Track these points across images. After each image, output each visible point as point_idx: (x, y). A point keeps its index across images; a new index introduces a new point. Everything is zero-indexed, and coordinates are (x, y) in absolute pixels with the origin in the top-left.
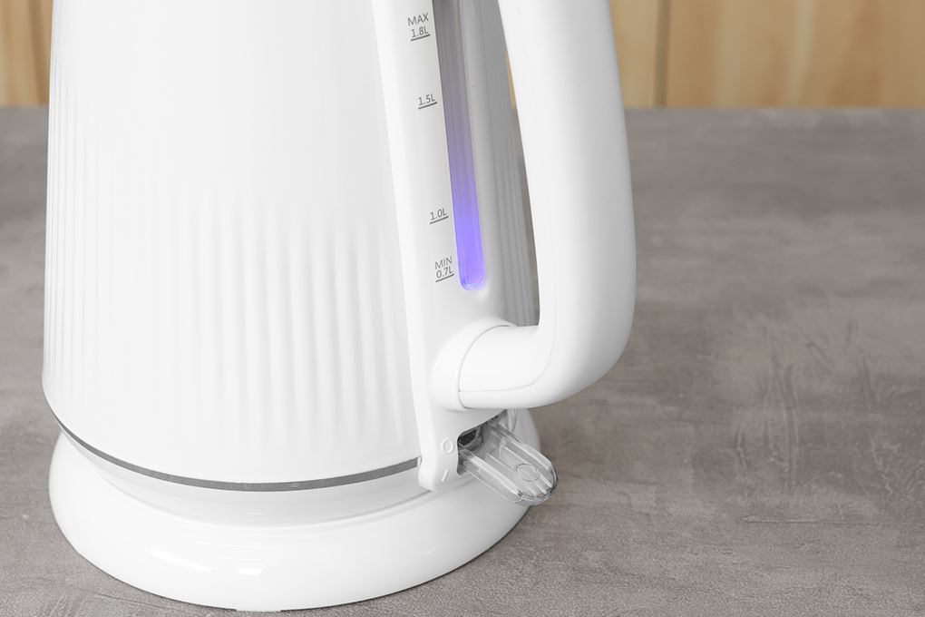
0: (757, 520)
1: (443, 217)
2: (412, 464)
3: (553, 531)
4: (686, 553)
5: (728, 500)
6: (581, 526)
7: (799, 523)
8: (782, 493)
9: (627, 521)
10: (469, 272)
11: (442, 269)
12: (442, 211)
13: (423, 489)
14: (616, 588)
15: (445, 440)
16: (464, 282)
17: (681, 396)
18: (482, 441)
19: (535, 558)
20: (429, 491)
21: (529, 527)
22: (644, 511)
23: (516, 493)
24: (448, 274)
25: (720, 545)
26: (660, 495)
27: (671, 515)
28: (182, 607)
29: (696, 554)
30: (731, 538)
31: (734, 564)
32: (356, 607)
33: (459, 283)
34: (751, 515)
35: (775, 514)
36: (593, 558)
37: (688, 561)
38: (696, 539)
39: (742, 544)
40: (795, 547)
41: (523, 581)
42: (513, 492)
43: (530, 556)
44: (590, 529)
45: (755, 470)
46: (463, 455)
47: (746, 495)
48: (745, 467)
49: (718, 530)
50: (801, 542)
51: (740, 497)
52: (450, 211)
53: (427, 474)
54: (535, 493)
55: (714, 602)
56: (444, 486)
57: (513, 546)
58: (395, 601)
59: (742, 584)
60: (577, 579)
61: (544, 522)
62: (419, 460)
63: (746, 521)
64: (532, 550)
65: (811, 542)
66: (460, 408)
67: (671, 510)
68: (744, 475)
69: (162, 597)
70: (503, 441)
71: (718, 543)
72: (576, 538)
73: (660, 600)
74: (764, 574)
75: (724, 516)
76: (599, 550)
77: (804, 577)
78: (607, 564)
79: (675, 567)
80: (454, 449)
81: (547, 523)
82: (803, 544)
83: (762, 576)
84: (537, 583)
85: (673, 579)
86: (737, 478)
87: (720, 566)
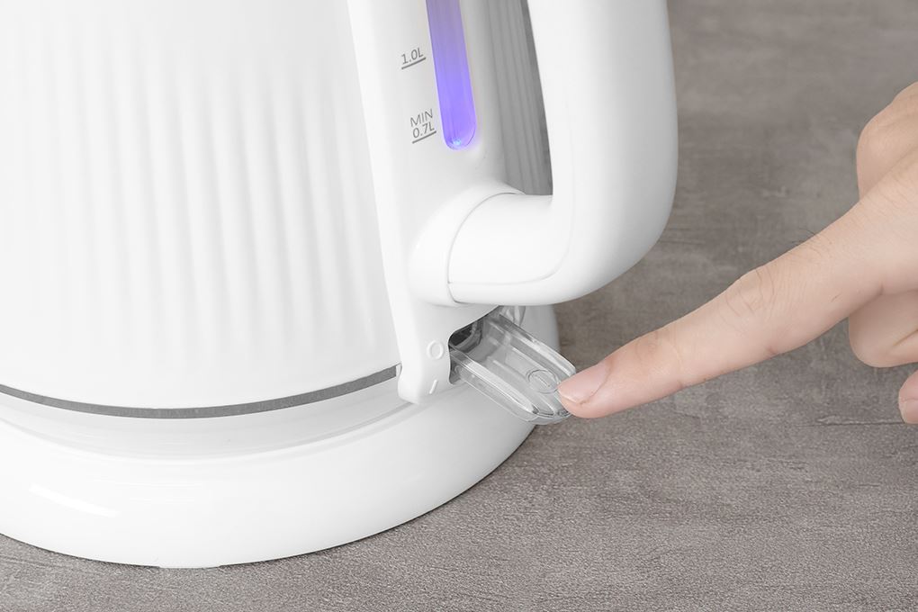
0: (837, 422)
1: (418, 59)
2: (390, 373)
3: (573, 444)
4: (745, 469)
5: (801, 396)
6: (608, 437)
7: (891, 424)
8: (869, 383)
9: (669, 427)
10: (456, 126)
11: (419, 126)
12: (417, 52)
13: (403, 401)
14: (655, 521)
15: (432, 343)
16: (449, 140)
17: (741, 249)
18: (481, 337)
19: (549, 482)
20: (409, 404)
21: (540, 439)
22: (691, 413)
23: (530, 410)
24: (429, 132)
25: (790, 457)
26: (713, 391)
27: (726, 417)
28: (78, 563)
29: (758, 471)
30: (803, 447)
31: (807, 482)
32: (314, 558)
33: (444, 141)
34: (830, 414)
35: (860, 411)
36: (624, 480)
37: (748, 480)
38: (758, 449)
39: (818, 456)
40: (884, 457)
41: (534, 514)
42: (525, 408)
43: (542, 480)
44: (621, 440)
45: (836, 352)
46: (456, 360)
47: (823, 387)
48: (823, 349)
49: (787, 436)
50: (893, 451)
51: (816, 390)
52: (427, 51)
53: (409, 384)
54: (554, 409)
55: (781, 534)
56: (430, 398)
57: (520, 467)
58: (364, 548)
59: (817, 509)
60: (604, 510)
61: (560, 431)
62: (398, 368)
63: (824, 424)
64: (543, 470)
65: (905, 449)
66: (450, 302)
67: (727, 411)
68: (822, 359)
69: (49, 552)
70: (508, 337)
71: (787, 454)
72: (603, 454)
73: (711, 535)
74: (845, 495)
75: (795, 417)
76: (633, 469)
77: (896, 497)
78: (642, 487)
79: (731, 490)
80: (444, 352)
81: (564, 433)
82: (895, 453)
83: (842, 497)
84: (552, 517)
85: (729, 505)
86: (812, 365)
87: (788, 486)
